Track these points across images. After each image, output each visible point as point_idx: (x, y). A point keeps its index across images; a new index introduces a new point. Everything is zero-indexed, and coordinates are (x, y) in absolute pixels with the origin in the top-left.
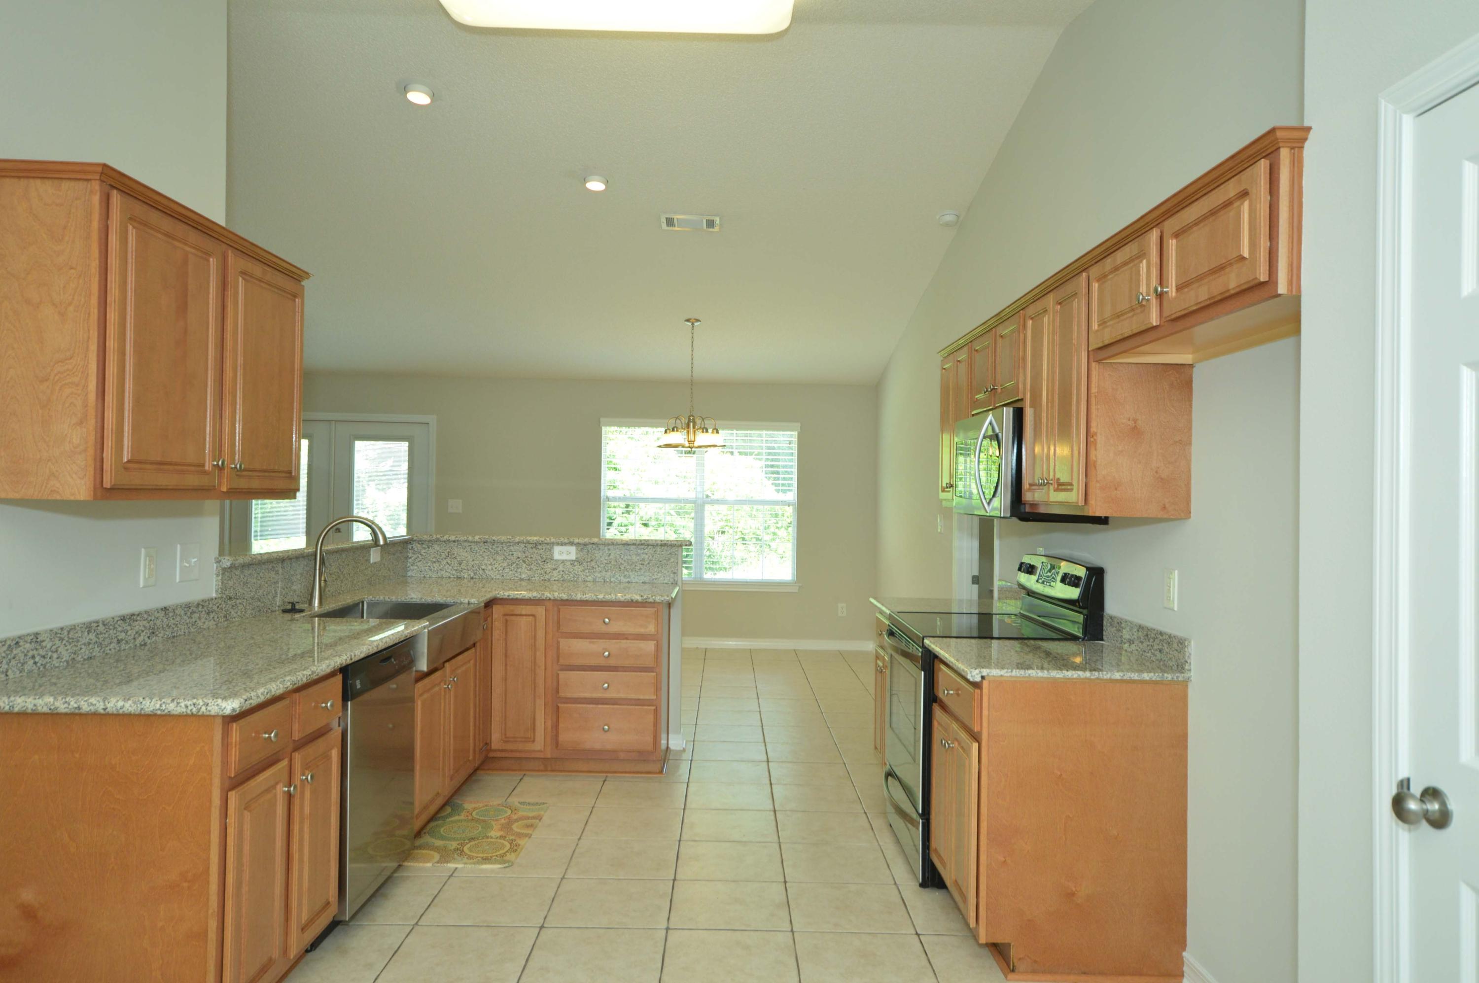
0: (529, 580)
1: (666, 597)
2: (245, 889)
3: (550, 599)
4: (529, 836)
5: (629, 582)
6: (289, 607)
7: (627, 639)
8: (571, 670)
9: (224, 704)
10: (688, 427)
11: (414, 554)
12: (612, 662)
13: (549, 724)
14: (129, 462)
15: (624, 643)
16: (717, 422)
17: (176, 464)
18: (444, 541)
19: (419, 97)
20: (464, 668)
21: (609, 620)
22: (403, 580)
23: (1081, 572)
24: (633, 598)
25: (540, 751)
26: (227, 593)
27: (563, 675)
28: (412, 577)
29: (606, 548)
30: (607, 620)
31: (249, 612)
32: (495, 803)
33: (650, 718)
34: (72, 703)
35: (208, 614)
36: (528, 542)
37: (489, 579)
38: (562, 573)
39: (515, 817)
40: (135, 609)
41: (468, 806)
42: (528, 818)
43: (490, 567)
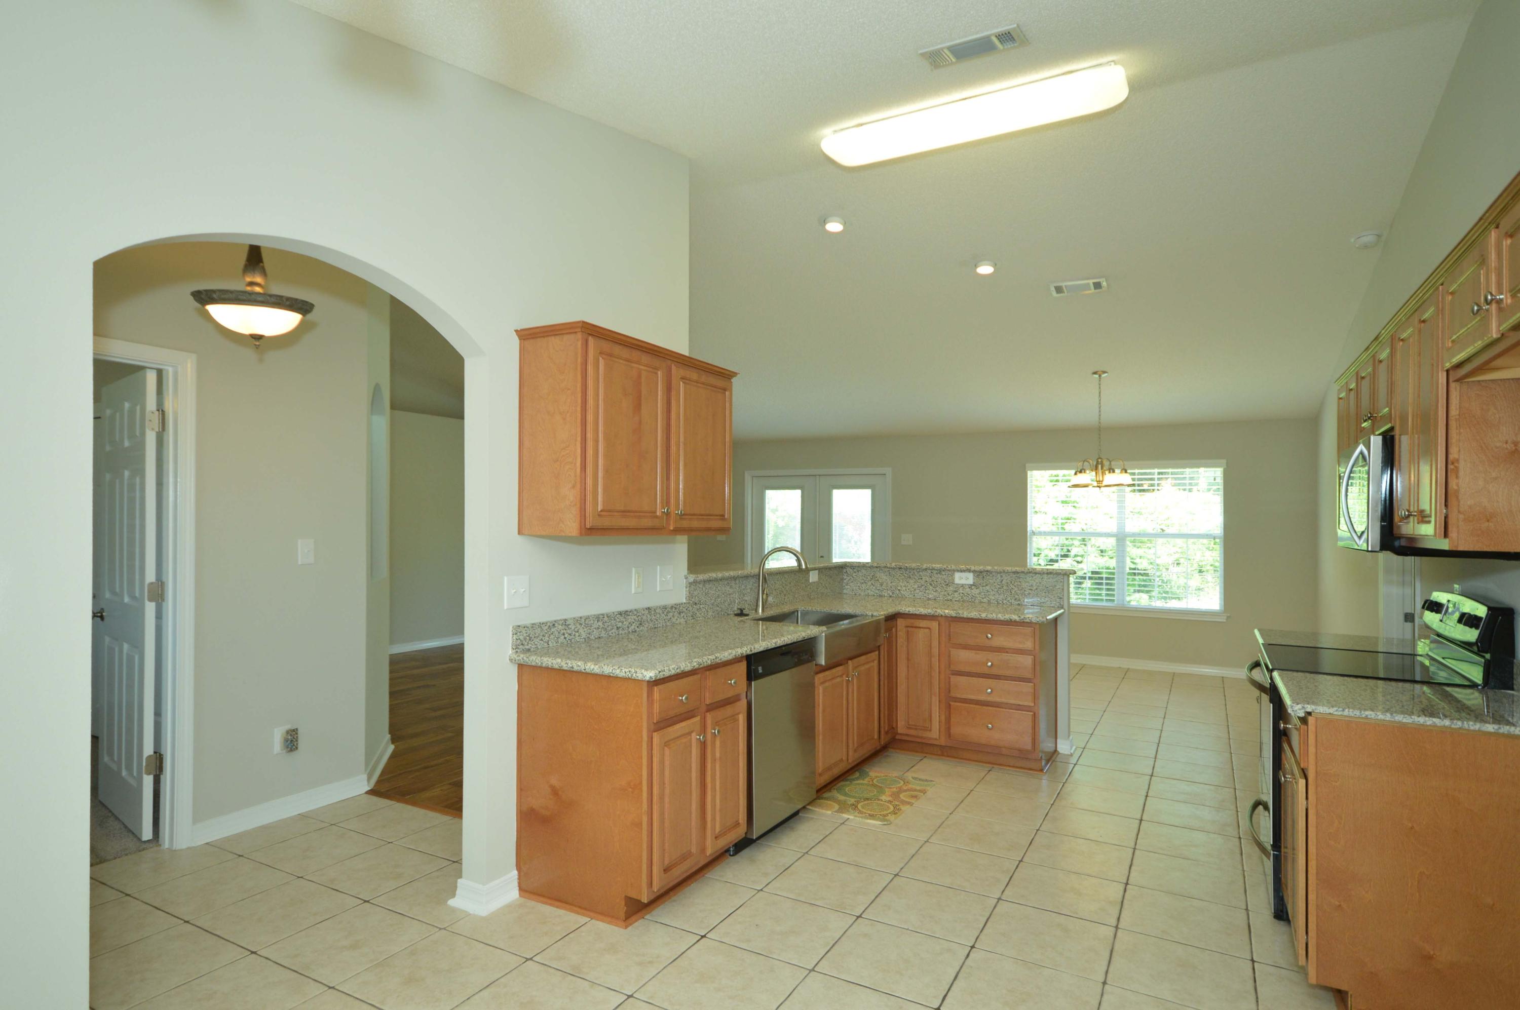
0: (935, 599)
1: (1041, 618)
2: (667, 800)
3: (942, 616)
4: (911, 804)
5: (1019, 604)
6: (739, 612)
7: (1007, 652)
8: (959, 675)
9: (645, 673)
10: (1096, 468)
11: (848, 576)
12: (995, 671)
13: (943, 718)
14: (601, 511)
15: (1004, 656)
16: (1126, 463)
17: (636, 512)
18: (870, 567)
19: (834, 227)
20: (867, 666)
21: (992, 635)
22: (839, 595)
23: (1481, 611)
24: (1011, 618)
25: (936, 739)
26: (693, 600)
27: (955, 679)
28: (847, 594)
29: (999, 575)
30: (989, 636)
31: (710, 614)
32: (893, 775)
33: (1028, 723)
34: (569, 664)
35: (680, 613)
36: (933, 569)
37: (903, 598)
38: (962, 595)
39: (905, 788)
40: (628, 608)
41: (872, 774)
42: (915, 790)
43: (904, 588)
